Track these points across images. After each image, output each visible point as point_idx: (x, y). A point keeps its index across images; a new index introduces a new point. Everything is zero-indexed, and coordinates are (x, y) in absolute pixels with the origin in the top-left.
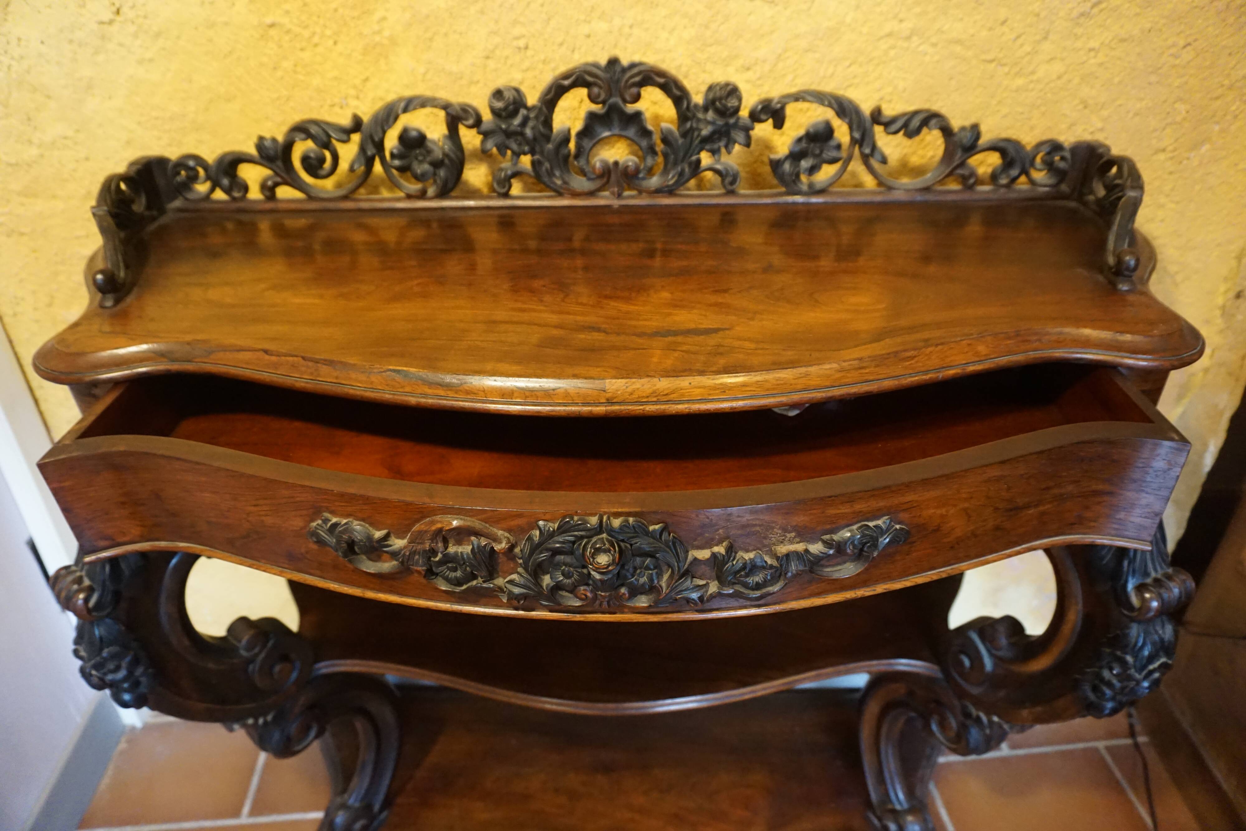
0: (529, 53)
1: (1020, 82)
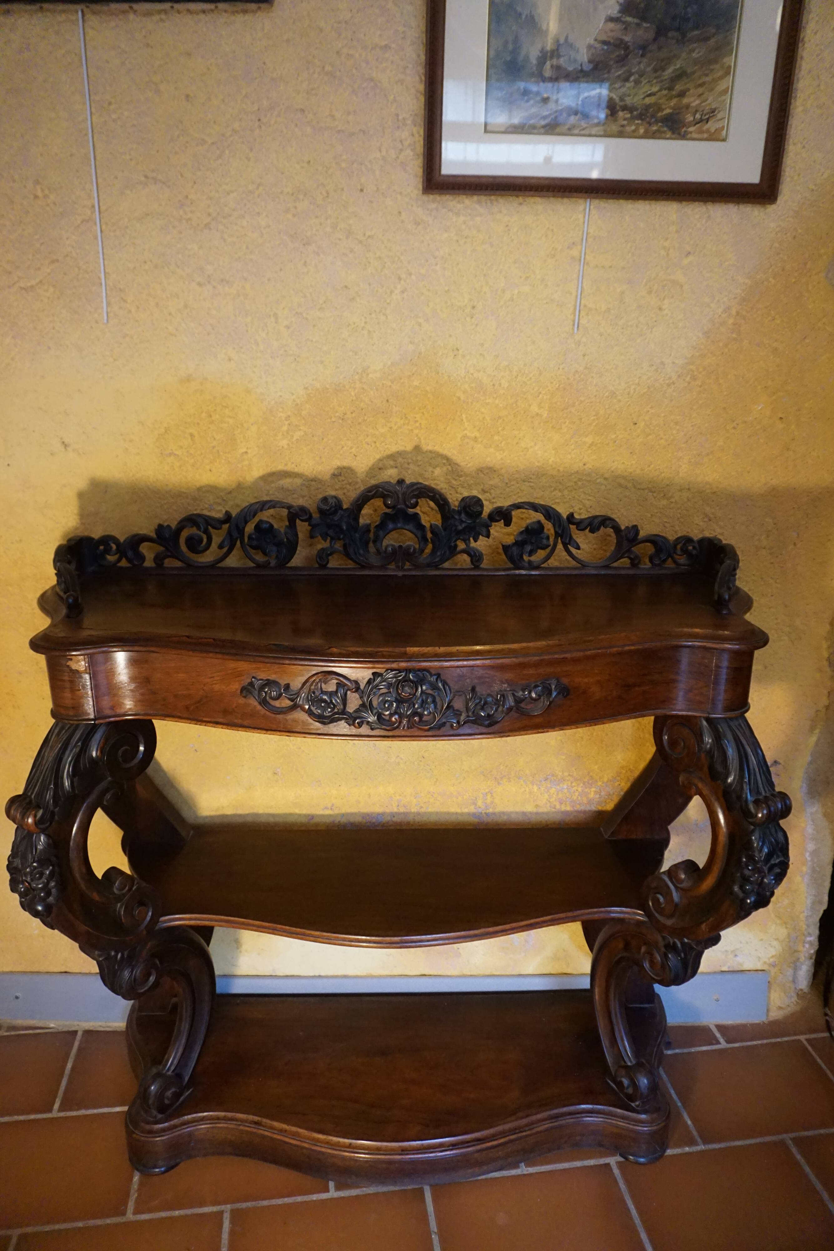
0: (341, 478)
1: (665, 502)
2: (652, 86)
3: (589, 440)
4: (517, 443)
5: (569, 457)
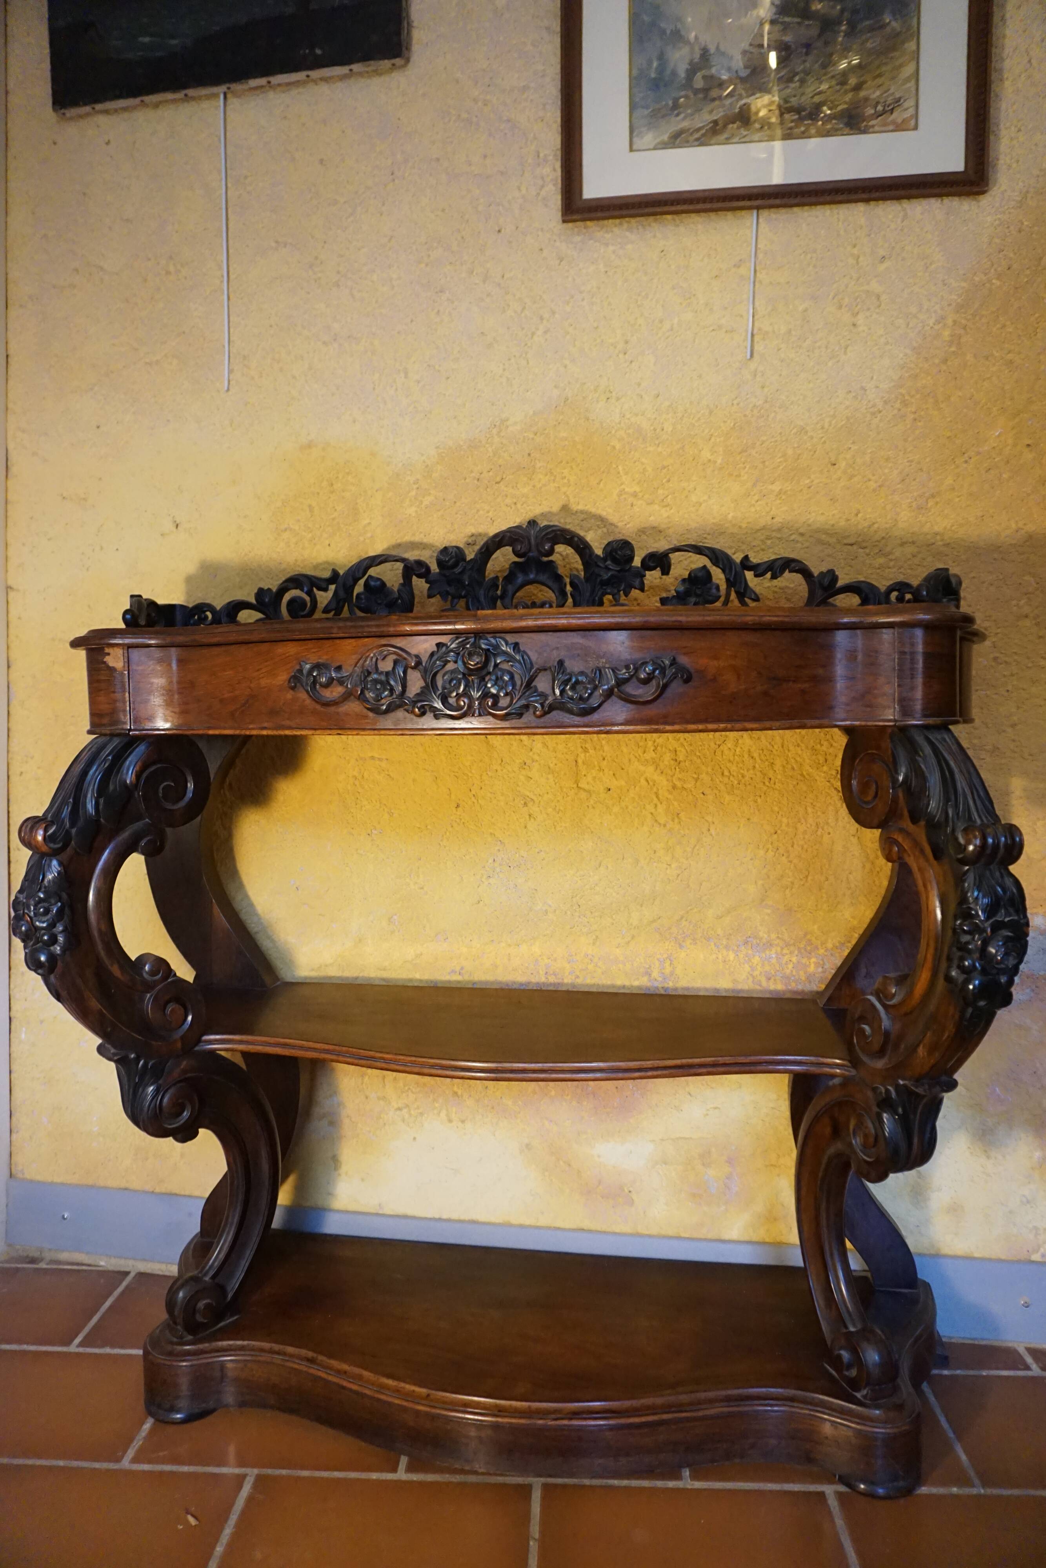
2: (821, 83)
3: (776, 487)
4: (687, 497)
5: (753, 509)
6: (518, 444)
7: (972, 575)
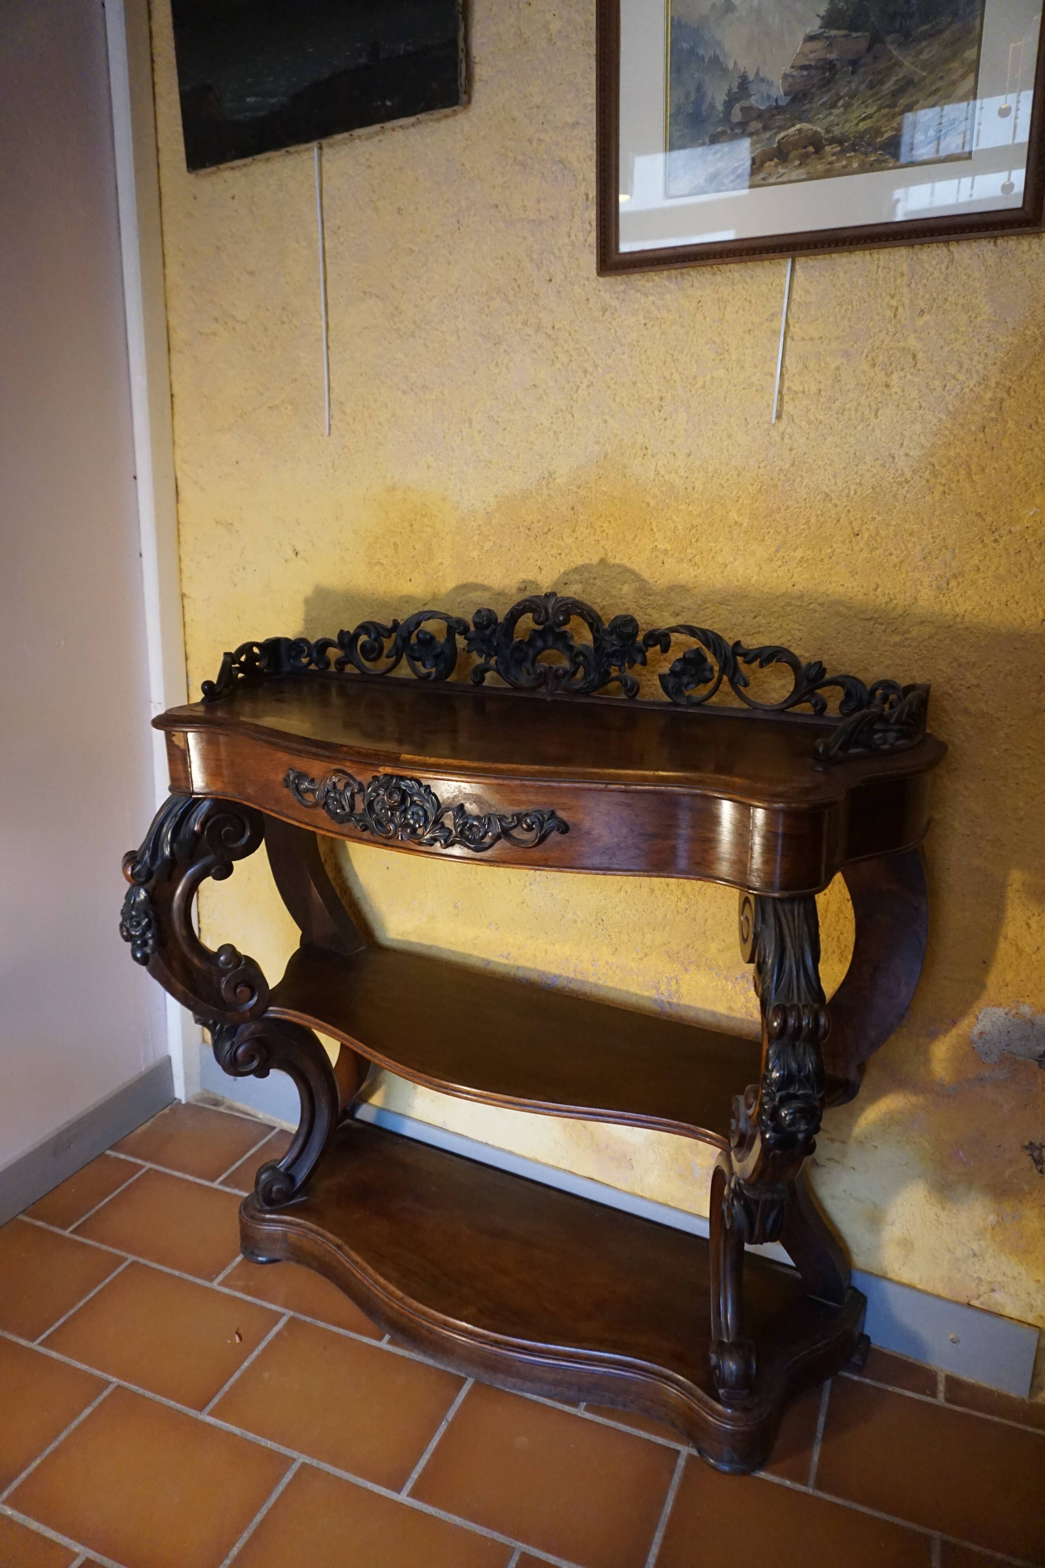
2: (866, 107)
3: (799, 554)
4: (713, 557)
5: (775, 575)
6: (563, 496)
7: (990, 663)
